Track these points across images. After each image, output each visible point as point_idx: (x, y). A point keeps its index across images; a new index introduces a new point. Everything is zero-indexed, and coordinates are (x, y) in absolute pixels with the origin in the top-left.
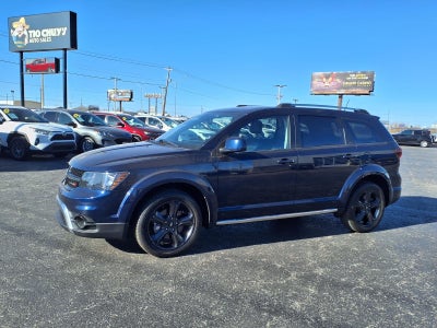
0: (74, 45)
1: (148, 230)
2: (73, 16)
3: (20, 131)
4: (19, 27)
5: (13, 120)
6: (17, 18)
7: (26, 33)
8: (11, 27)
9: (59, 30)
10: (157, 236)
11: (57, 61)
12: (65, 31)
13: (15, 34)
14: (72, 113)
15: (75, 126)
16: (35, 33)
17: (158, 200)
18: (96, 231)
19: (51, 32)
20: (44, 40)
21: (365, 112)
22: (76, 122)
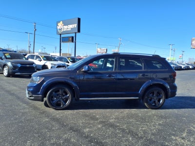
0: (79, 31)
1: (50, 98)
2: (79, 19)
3: (46, 64)
4: (60, 25)
5: (44, 60)
6: (59, 22)
7: (62, 27)
8: (57, 25)
9: (74, 25)
10: (54, 102)
11: (73, 37)
12: (75, 25)
13: (58, 28)
14: (68, 58)
15: (69, 63)
16: (65, 27)
17: (54, 88)
18: (33, 98)
19: (71, 26)
20: (68, 30)
21: (158, 56)
22: (69, 61)
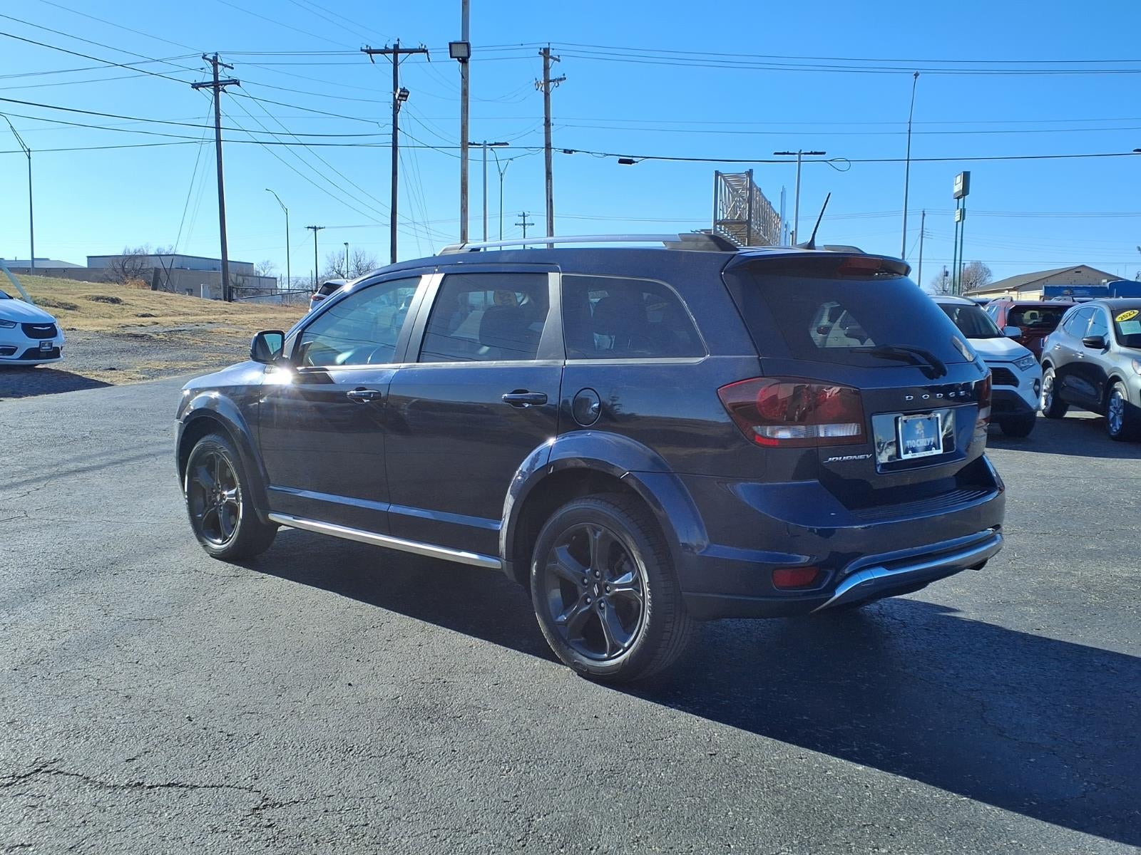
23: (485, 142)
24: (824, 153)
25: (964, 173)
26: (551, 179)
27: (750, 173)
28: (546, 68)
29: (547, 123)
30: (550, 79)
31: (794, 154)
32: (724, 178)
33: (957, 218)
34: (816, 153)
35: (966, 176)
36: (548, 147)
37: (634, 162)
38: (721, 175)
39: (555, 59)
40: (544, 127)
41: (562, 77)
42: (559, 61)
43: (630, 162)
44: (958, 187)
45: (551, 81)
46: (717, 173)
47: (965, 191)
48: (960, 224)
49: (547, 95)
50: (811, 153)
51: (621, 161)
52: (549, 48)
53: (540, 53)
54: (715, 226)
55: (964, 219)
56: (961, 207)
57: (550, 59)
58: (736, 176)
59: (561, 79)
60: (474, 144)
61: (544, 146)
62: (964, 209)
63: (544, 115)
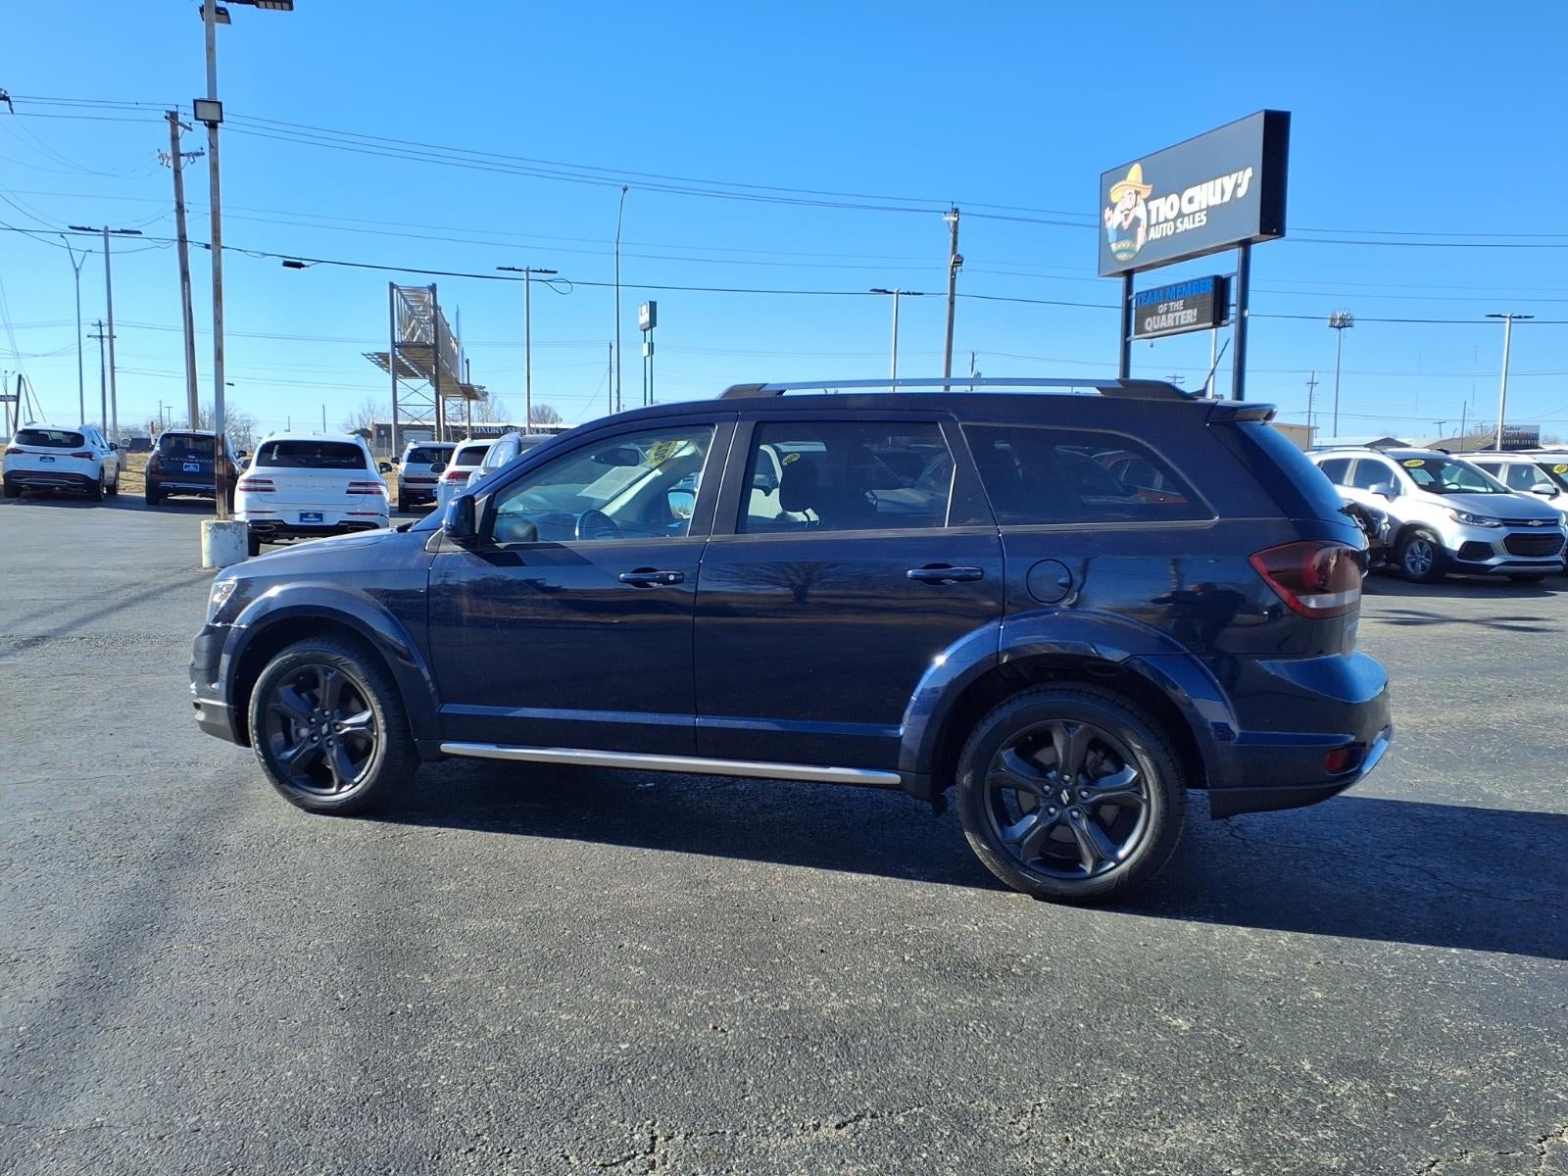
0: (1273, 220)
2: (1276, 127)
4: (1127, 197)
7: (1141, 211)
8: (1106, 203)
9: (1228, 182)
10: (290, 752)
11: (1222, 286)
12: (1243, 182)
13: (1114, 219)
16: (1165, 207)
19: (1207, 195)
20: (1186, 225)
23: (107, 228)
24: (555, 272)
25: (650, 302)
26: (189, 281)
27: (433, 289)
28: (175, 138)
29: (180, 209)
30: (181, 152)
31: (520, 270)
32: (399, 290)
33: (645, 352)
34: (546, 272)
35: (653, 306)
36: (182, 239)
37: (303, 266)
38: (397, 287)
39: (186, 127)
40: (175, 214)
41: (200, 151)
42: (191, 130)
43: (299, 266)
44: (645, 318)
45: (183, 155)
46: (392, 286)
47: (653, 322)
48: (648, 359)
49: (177, 172)
50: (541, 271)
51: (287, 264)
52: (177, 113)
53: (166, 117)
54: (393, 350)
55: (653, 353)
56: (648, 340)
57: (179, 127)
58: (415, 290)
59: (197, 154)
60: (90, 229)
61: (176, 238)
62: (652, 344)
63: (174, 199)
